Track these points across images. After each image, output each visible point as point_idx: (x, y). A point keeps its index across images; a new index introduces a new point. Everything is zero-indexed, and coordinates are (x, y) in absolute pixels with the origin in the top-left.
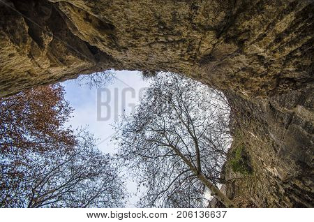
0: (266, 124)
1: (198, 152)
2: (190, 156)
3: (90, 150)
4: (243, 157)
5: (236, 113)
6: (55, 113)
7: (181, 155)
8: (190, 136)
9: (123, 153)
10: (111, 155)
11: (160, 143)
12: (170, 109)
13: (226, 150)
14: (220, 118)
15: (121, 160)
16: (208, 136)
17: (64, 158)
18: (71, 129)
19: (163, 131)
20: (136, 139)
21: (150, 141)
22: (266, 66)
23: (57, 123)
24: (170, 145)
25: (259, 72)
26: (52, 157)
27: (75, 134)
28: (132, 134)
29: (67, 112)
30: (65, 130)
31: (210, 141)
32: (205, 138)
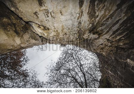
0: (115, 67)
1: (86, 80)
2: (82, 83)
3: (34, 79)
4: (107, 83)
5: (101, 62)
6: (21, 61)
7: (77, 82)
8: (81, 72)
9: (50, 81)
10: (44, 82)
11: (68, 76)
12: (72, 60)
13: (99, 80)
14: (95, 64)
15: (49, 85)
16: (90, 73)
17: (21, 84)
18: (27, 69)
19: (69, 70)
20: (56, 74)
21: (63, 75)
22: (111, 43)
23: (21, 66)
24: (73, 77)
25: (108, 45)
26: (16, 83)
27: (28, 71)
28: (55, 72)
29: (26, 61)
30: (24, 70)
31: (91, 75)
32: (89, 73)
